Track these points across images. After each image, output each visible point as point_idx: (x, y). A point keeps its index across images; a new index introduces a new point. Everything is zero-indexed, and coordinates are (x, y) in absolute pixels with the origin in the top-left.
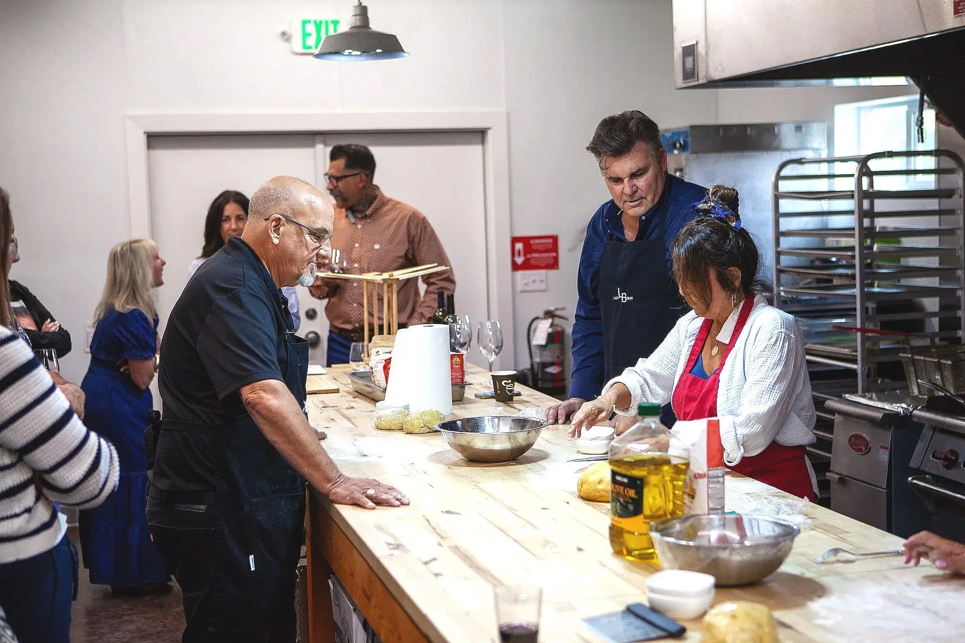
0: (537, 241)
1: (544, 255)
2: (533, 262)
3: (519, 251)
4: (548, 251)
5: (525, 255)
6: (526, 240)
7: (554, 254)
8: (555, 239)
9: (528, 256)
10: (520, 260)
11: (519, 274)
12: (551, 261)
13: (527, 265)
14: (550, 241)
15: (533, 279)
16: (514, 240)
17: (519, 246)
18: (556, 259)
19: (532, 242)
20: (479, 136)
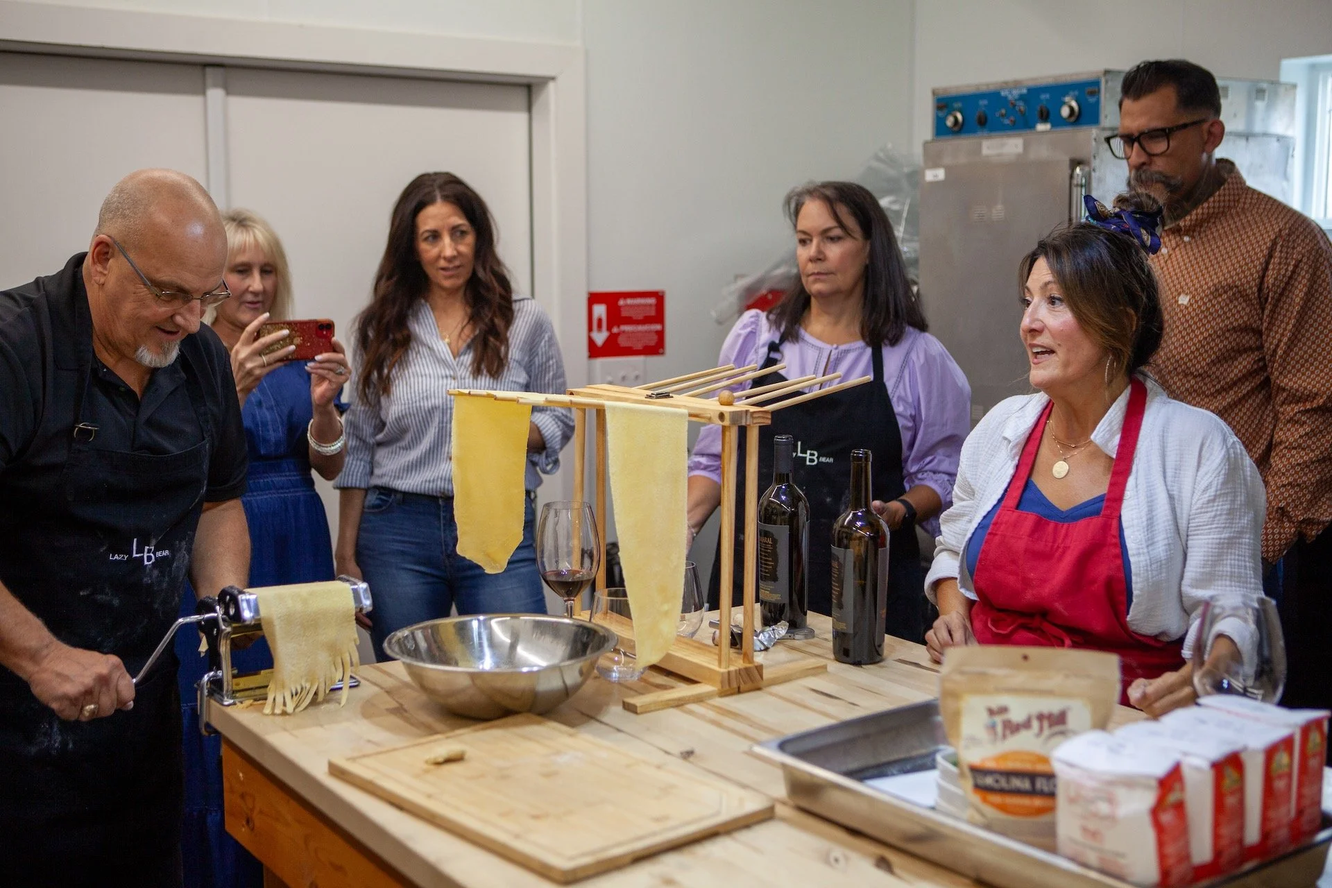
0: (629, 301)
1: (641, 328)
2: (623, 342)
3: (600, 321)
4: (647, 320)
5: (609, 329)
6: (610, 299)
7: (658, 327)
8: (659, 297)
9: (615, 330)
10: (600, 338)
11: (599, 362)
12: (652, 341)
13: (611, 349)
14: (652, 301)
15: (622, 373)
16: (594, 298)
17: (600, 310)
18: (661, 335)
19: (621, 302)
20: (521, 96)
